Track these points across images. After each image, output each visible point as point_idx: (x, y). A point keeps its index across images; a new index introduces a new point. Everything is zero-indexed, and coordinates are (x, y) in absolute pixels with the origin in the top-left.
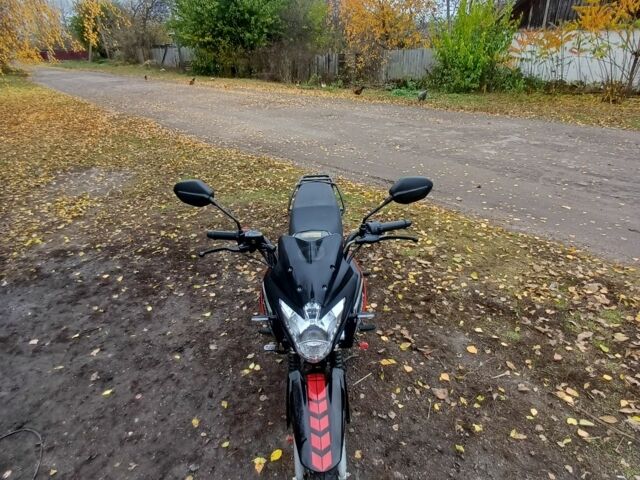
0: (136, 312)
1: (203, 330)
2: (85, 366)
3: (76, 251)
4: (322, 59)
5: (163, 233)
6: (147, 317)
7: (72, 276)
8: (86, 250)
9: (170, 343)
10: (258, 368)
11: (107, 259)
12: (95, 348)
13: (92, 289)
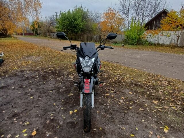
0: (41, 83)
1: (59, 87)
2: (27, 92)
3: (26, 71)
4: (95, 37)
5: (50, 68)
6: (44, 84)
7: (24, 76)
8: (29, 71)
9: (49, 89)
10: (72, 94)
11: (34, 73)
12: (29, 89)
13: (30, 78)
